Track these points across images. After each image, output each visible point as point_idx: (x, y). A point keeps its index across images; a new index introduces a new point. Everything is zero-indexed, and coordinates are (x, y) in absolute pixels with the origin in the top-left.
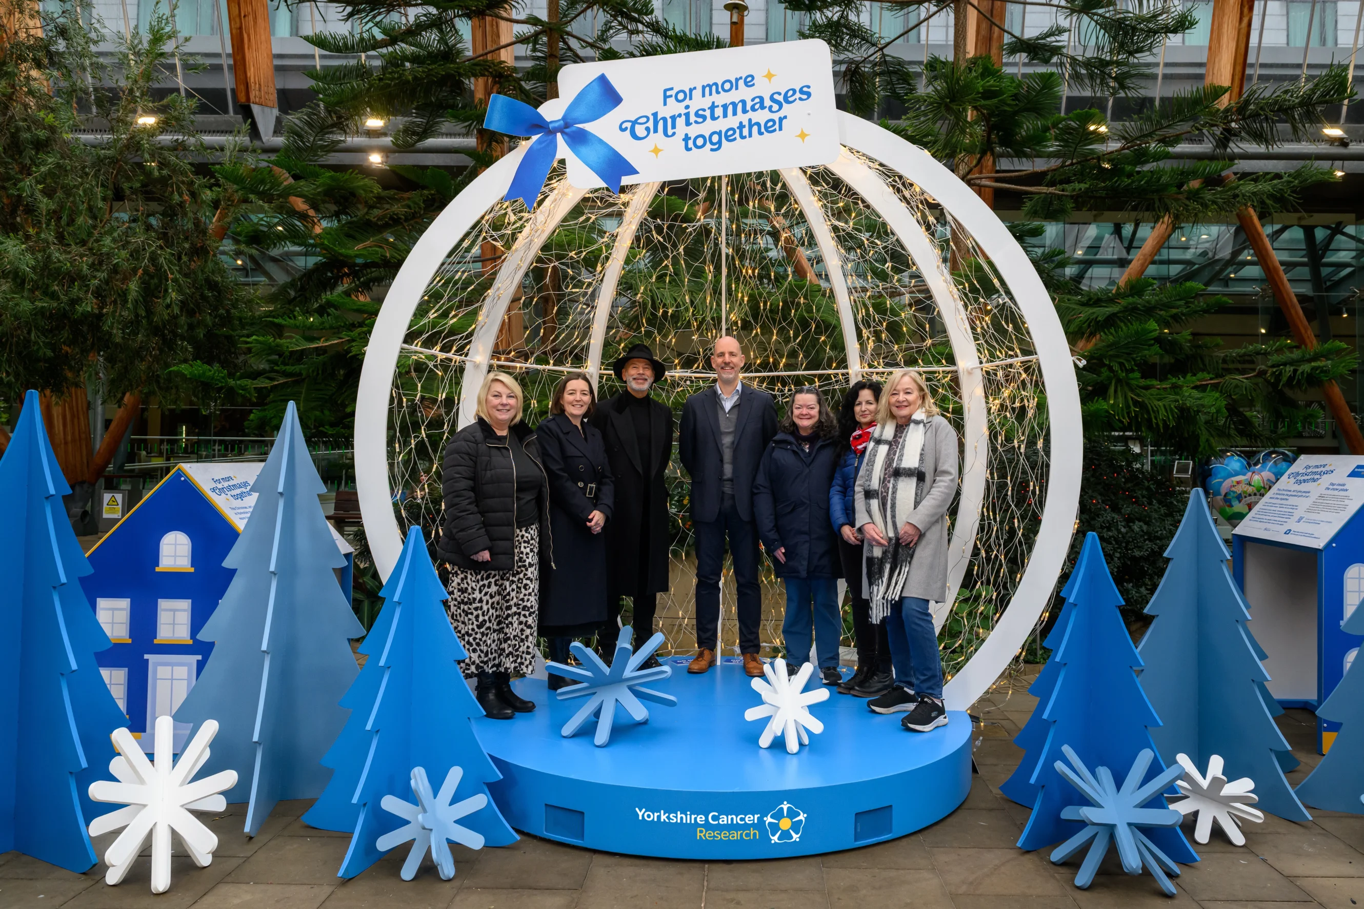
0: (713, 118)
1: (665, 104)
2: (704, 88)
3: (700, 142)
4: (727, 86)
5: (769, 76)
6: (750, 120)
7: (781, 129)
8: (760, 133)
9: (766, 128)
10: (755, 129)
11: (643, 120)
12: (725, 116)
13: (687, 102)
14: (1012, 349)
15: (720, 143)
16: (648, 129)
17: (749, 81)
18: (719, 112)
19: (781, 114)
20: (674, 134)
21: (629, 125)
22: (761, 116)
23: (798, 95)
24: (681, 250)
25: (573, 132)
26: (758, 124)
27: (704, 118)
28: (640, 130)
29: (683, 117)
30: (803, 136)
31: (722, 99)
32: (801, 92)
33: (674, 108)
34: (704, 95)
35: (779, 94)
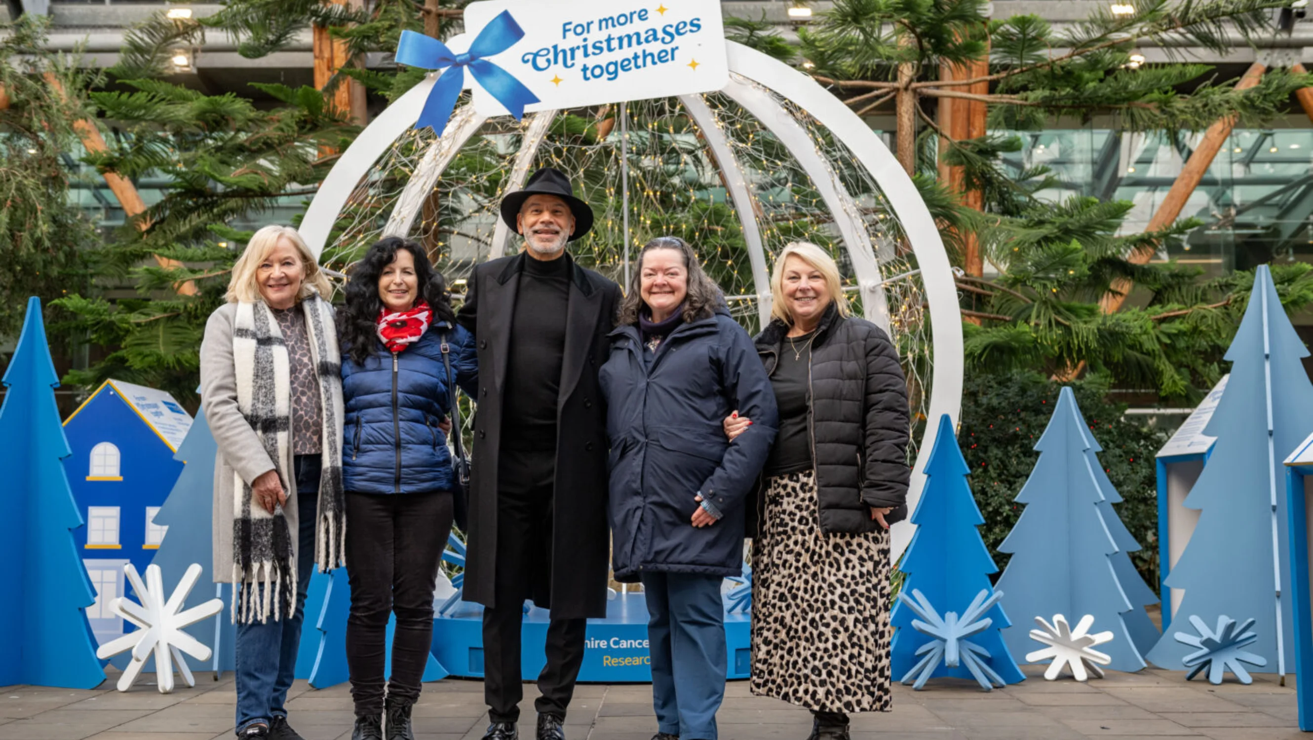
0: (610, 49)
1: (564, 37)
2: (600, 22)
3: (597, 71)
4: (622, 20)
5: (662, 10)
6: (644, 51)
7: (673, 59)
8: (654, 63)
9: (660, 58)
10: (649, 59)
11: (545, 52)
12: (621, 47)
13: (585, 35)
14: (903, 264)
15: (616, 72)
16: (548, 61)
17: (643, 15)
18: (615, 44)
19: (673, 45)
20: (573, 65)
21: (530, 57)
22: (655, 47)
23: (689, 27)
24: (581, 172)
25: (479, 64)
26: (652, 55)
27: (601, 49)
28: (541, 62)
29: (582, 50)
30: (694, 65)
31: (617, 32)
32: (692, 24)
33: (573, 41)
34: (600, 28)
35: (671, 26)
